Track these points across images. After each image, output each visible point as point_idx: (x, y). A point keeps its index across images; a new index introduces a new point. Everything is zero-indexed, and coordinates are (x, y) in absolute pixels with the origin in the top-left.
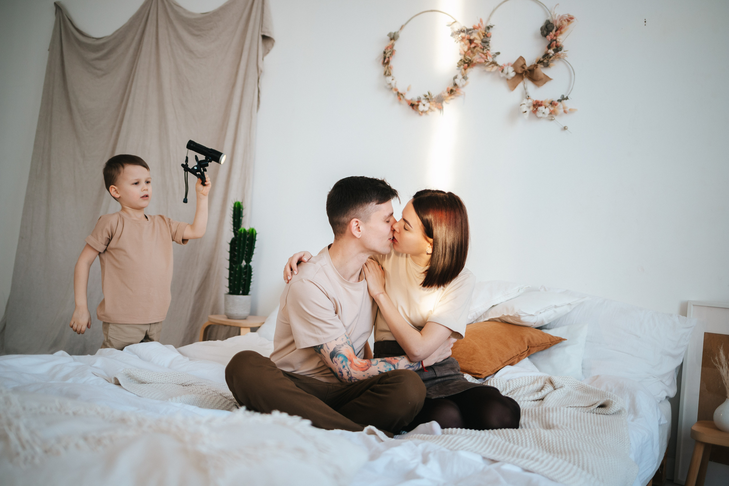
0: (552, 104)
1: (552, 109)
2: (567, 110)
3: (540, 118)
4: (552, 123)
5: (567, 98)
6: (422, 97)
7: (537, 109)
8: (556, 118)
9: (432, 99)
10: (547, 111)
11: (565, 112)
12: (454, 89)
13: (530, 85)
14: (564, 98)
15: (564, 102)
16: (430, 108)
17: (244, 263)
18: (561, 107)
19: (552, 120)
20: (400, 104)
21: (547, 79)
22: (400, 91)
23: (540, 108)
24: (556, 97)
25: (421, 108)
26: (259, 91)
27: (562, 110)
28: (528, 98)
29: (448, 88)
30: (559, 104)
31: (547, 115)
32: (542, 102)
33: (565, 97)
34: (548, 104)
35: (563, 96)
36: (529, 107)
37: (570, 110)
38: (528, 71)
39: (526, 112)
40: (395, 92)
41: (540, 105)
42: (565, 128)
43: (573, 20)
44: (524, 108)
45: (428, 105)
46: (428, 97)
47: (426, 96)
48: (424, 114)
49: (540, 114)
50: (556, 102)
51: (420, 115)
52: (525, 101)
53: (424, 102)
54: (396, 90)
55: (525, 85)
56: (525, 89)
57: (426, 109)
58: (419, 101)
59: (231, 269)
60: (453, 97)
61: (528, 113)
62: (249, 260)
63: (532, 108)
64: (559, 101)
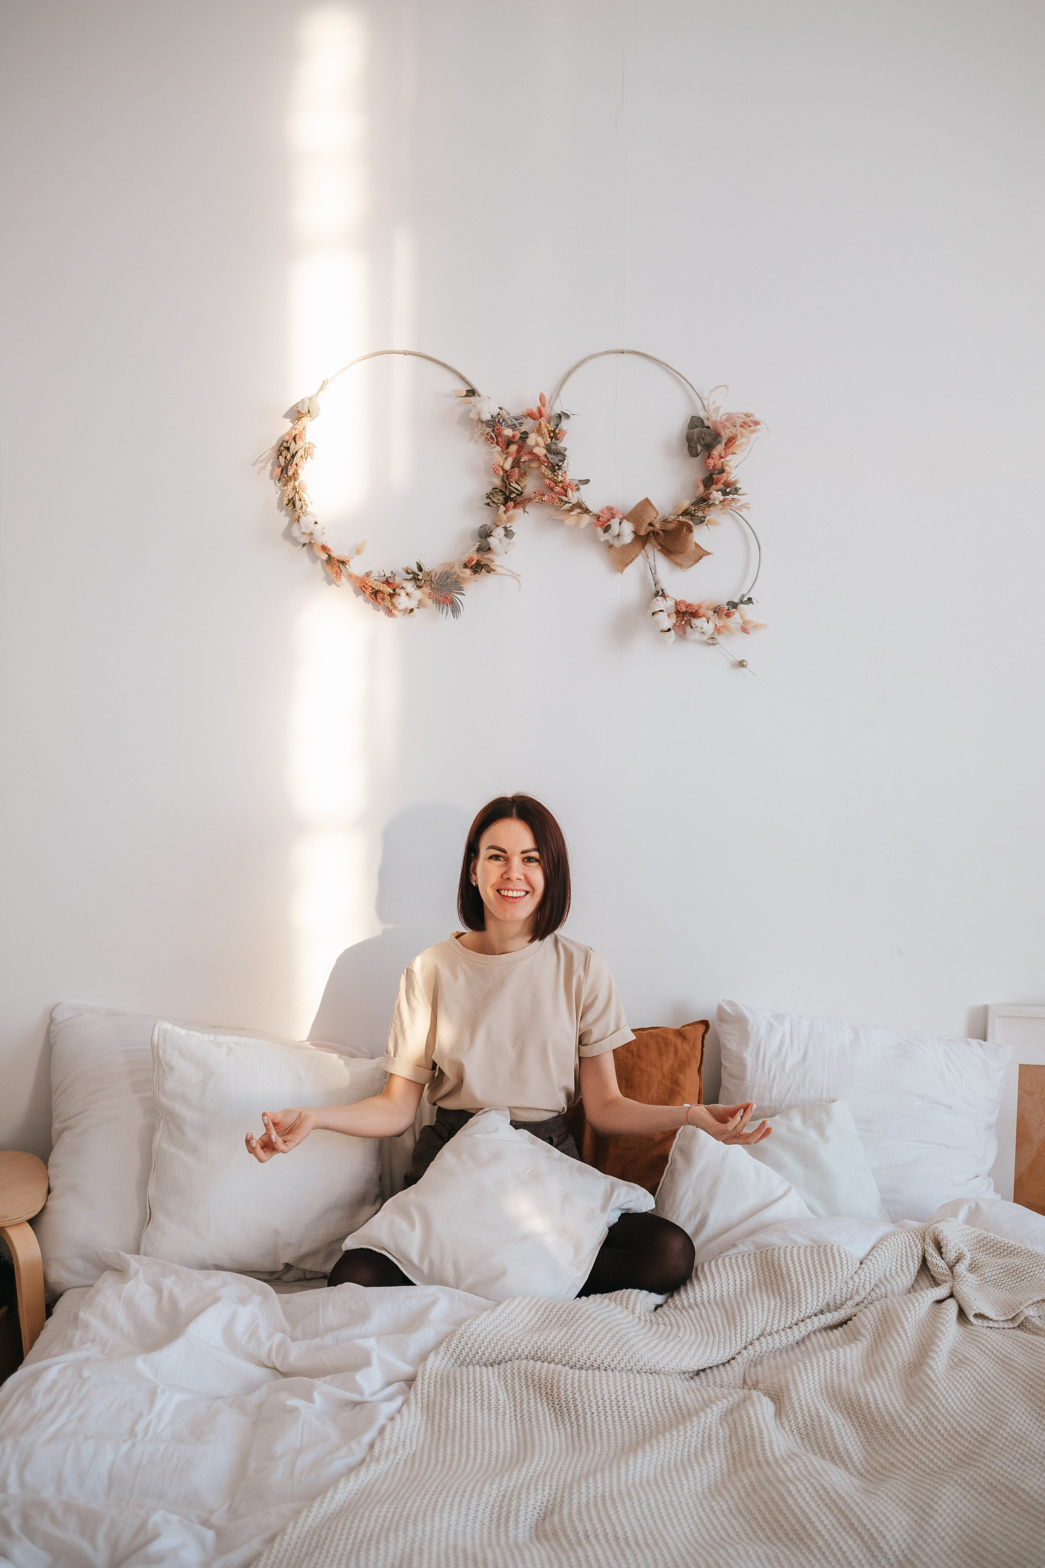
0: (717, 611)
1: (719, 623)
2: (749, 625)
3: (696, 641)
4: (713, 651)
5: (749, 600)
6: (404, 574)
7: (687, 622)
8: (726, 641)
9: (426, 580)
10: (709, 628)
11: (745, 630)
12: (481, 559)
13: (661, 563)
14: (743, 600)
15: (745, 607)
16: (421, 603)
18: (738, 618)
19: (713, 644)
21: (701, 554)
23: (696, 622)
24: (726, 597)
25: (401, 601)
27: (739, 626)
28: (662, 594)
29: (465, 557)
30: (732, 612)
31: (709, 637)
32: (698, 607)
33: (744, 597)
34: (710, 613)
36: (669, 617)
37: (754, 625)
38: (661, 533)
39: (667, 629)
41: (695, 614)
42: (741, 664)
43: (758, 427)
45: (418, 594)
46: (417, 574)
47: (410, 572)
48: (407, 616)
49: (694, 635)
50: (724, 607)
51: (399, 617)
52: (660, 602)
53: (407, 585)
54: (324, 549)
56: (651, 570)
57: (412, 603)
60: (480, 579)
61: (671, 632)
63: (677, 621)
64: (733, 605)
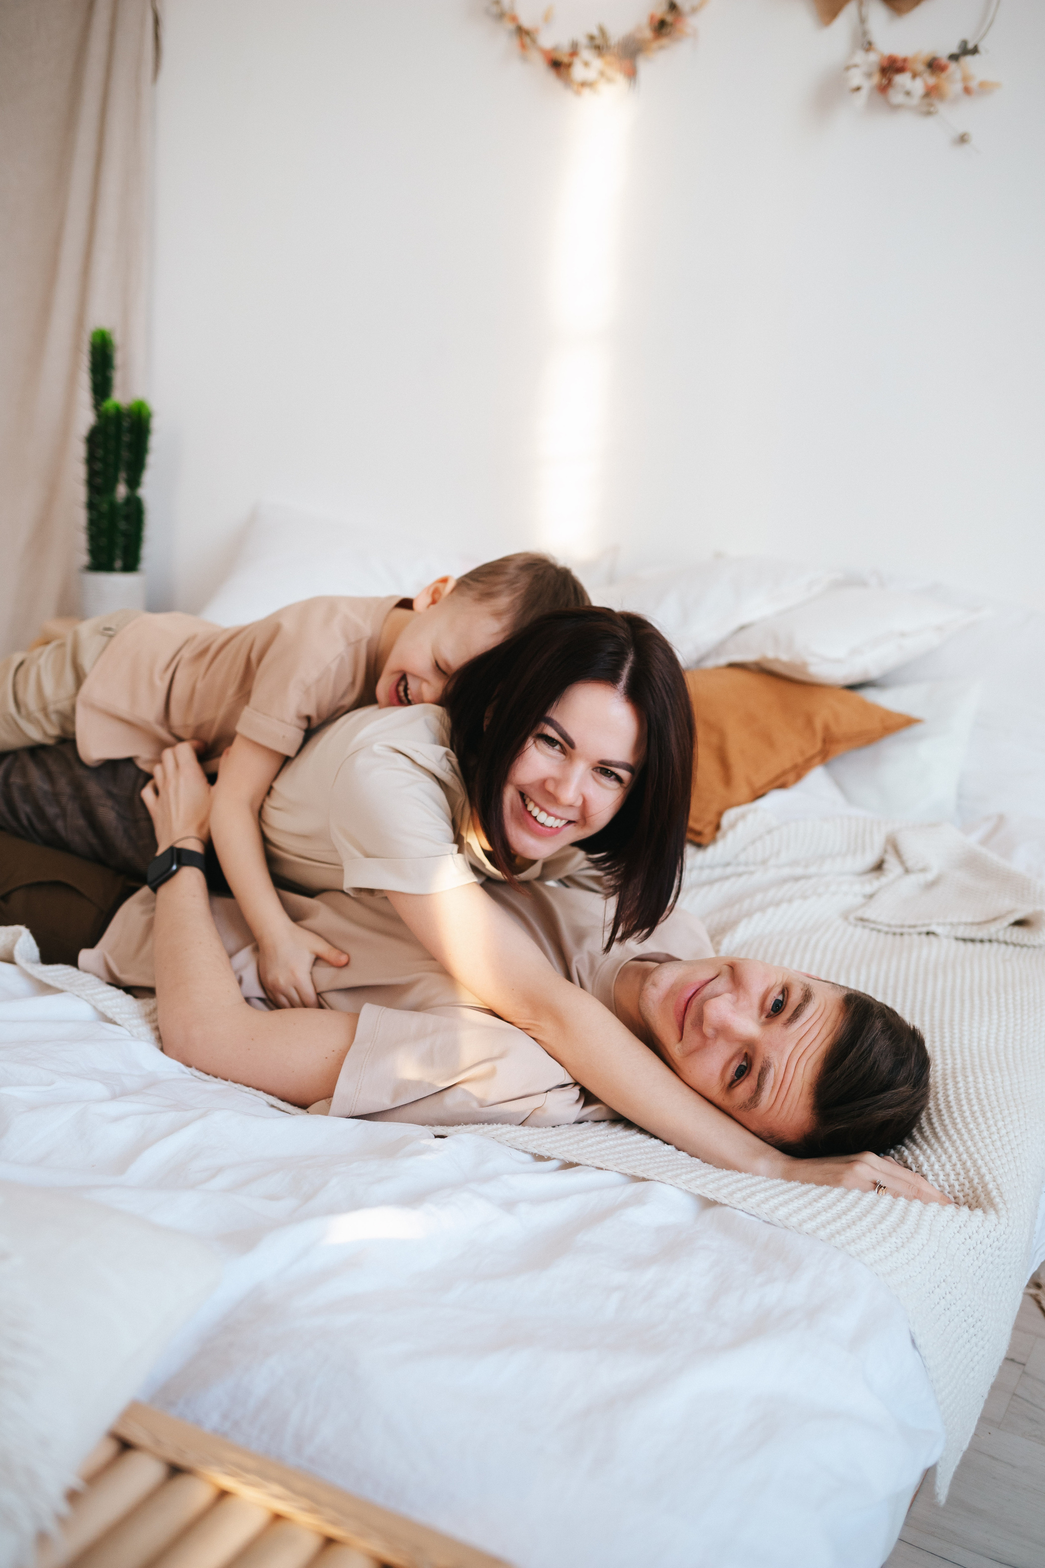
0: (934, 66)
1: (931, 80)
2: (974, 84)
3: (895, 108)
4: (930, 122)
5: (975, 51)
6: (583, 41)
7: (890, 81)
8: (942, 108)
9: (608, 47)
10: (918, 87)
11: (967, 90)
12: (669, 18)
14: (967, 50)
15: (968, 60)
16: (602, 74)
17: (122, 491)
18: (958, 75)
19: (929, 113)
20: (524, 59)
22: (526, 21)
23: (899, 79)
24: (946, 47)
25: (579, 72)
26: (157, 22)
27: (957, 87)
28: (869, 46)
29: (652, 18)
30: (953, 67)
31: (915, 100)
32: (905, 60)
33: (970, 46)
34: (920, 67)
35: (964, 43)
36: (869, 75)
37: (982, 85)
39: (858, 89)
40: (511, 26)
41: (900, 70)
42: (963, 139)
44: (856, 78)
45: (597, 64)
46: (598, 41)
47: (592, 38)
48: (586, 92)
49: (897, 97)
50: (944, 60)
51: (578, 93)
52: (860, 57)
53: (586, 54)
54: (514, 19)
55: (864, 10)
56: (863, 20)
57: (589, 74)
58: (574, 52)
59: (91, 506)
60: (664, 41)
61: (864, 92)
62: (134, 482)
63: (876, 79)
64: (954, 57)
